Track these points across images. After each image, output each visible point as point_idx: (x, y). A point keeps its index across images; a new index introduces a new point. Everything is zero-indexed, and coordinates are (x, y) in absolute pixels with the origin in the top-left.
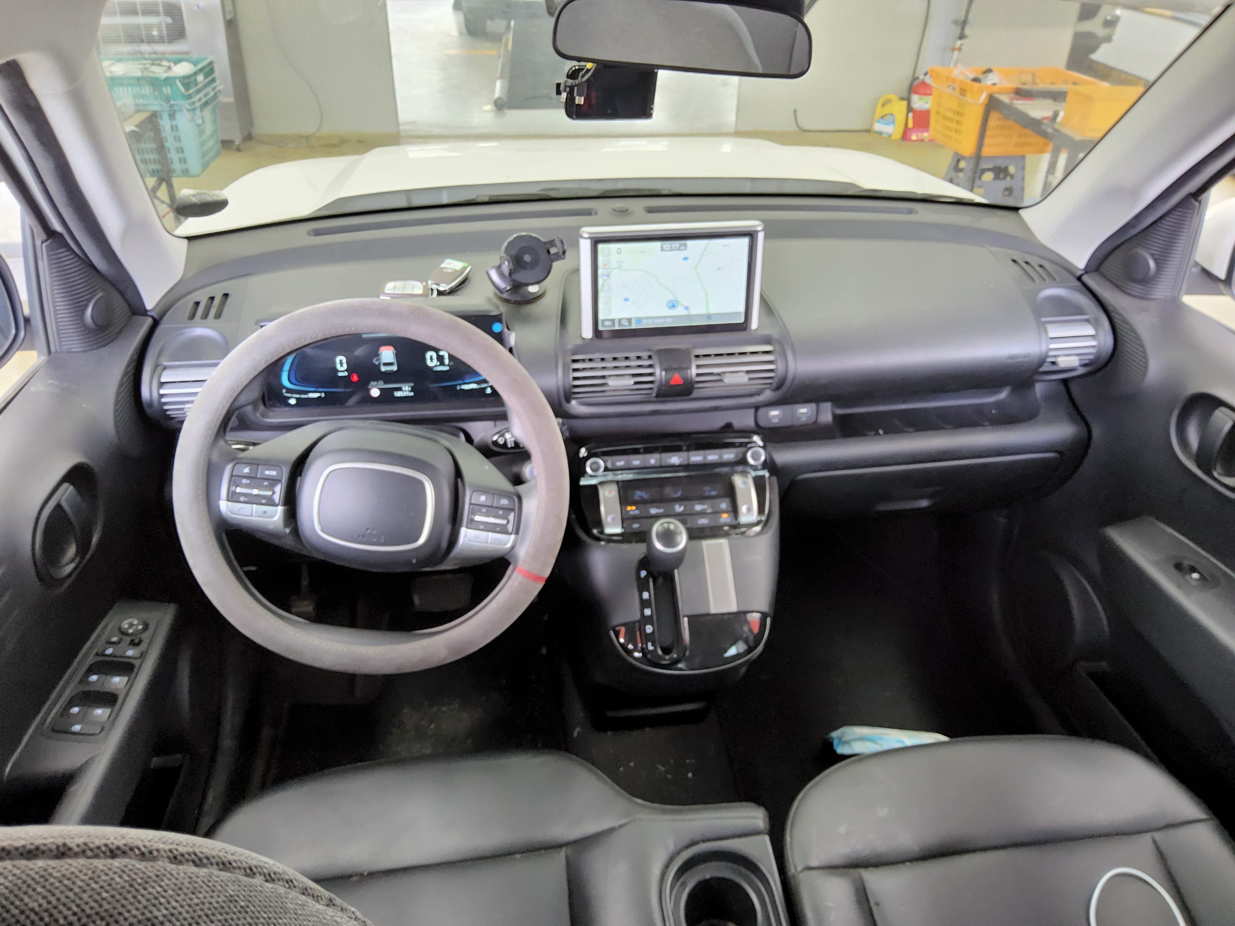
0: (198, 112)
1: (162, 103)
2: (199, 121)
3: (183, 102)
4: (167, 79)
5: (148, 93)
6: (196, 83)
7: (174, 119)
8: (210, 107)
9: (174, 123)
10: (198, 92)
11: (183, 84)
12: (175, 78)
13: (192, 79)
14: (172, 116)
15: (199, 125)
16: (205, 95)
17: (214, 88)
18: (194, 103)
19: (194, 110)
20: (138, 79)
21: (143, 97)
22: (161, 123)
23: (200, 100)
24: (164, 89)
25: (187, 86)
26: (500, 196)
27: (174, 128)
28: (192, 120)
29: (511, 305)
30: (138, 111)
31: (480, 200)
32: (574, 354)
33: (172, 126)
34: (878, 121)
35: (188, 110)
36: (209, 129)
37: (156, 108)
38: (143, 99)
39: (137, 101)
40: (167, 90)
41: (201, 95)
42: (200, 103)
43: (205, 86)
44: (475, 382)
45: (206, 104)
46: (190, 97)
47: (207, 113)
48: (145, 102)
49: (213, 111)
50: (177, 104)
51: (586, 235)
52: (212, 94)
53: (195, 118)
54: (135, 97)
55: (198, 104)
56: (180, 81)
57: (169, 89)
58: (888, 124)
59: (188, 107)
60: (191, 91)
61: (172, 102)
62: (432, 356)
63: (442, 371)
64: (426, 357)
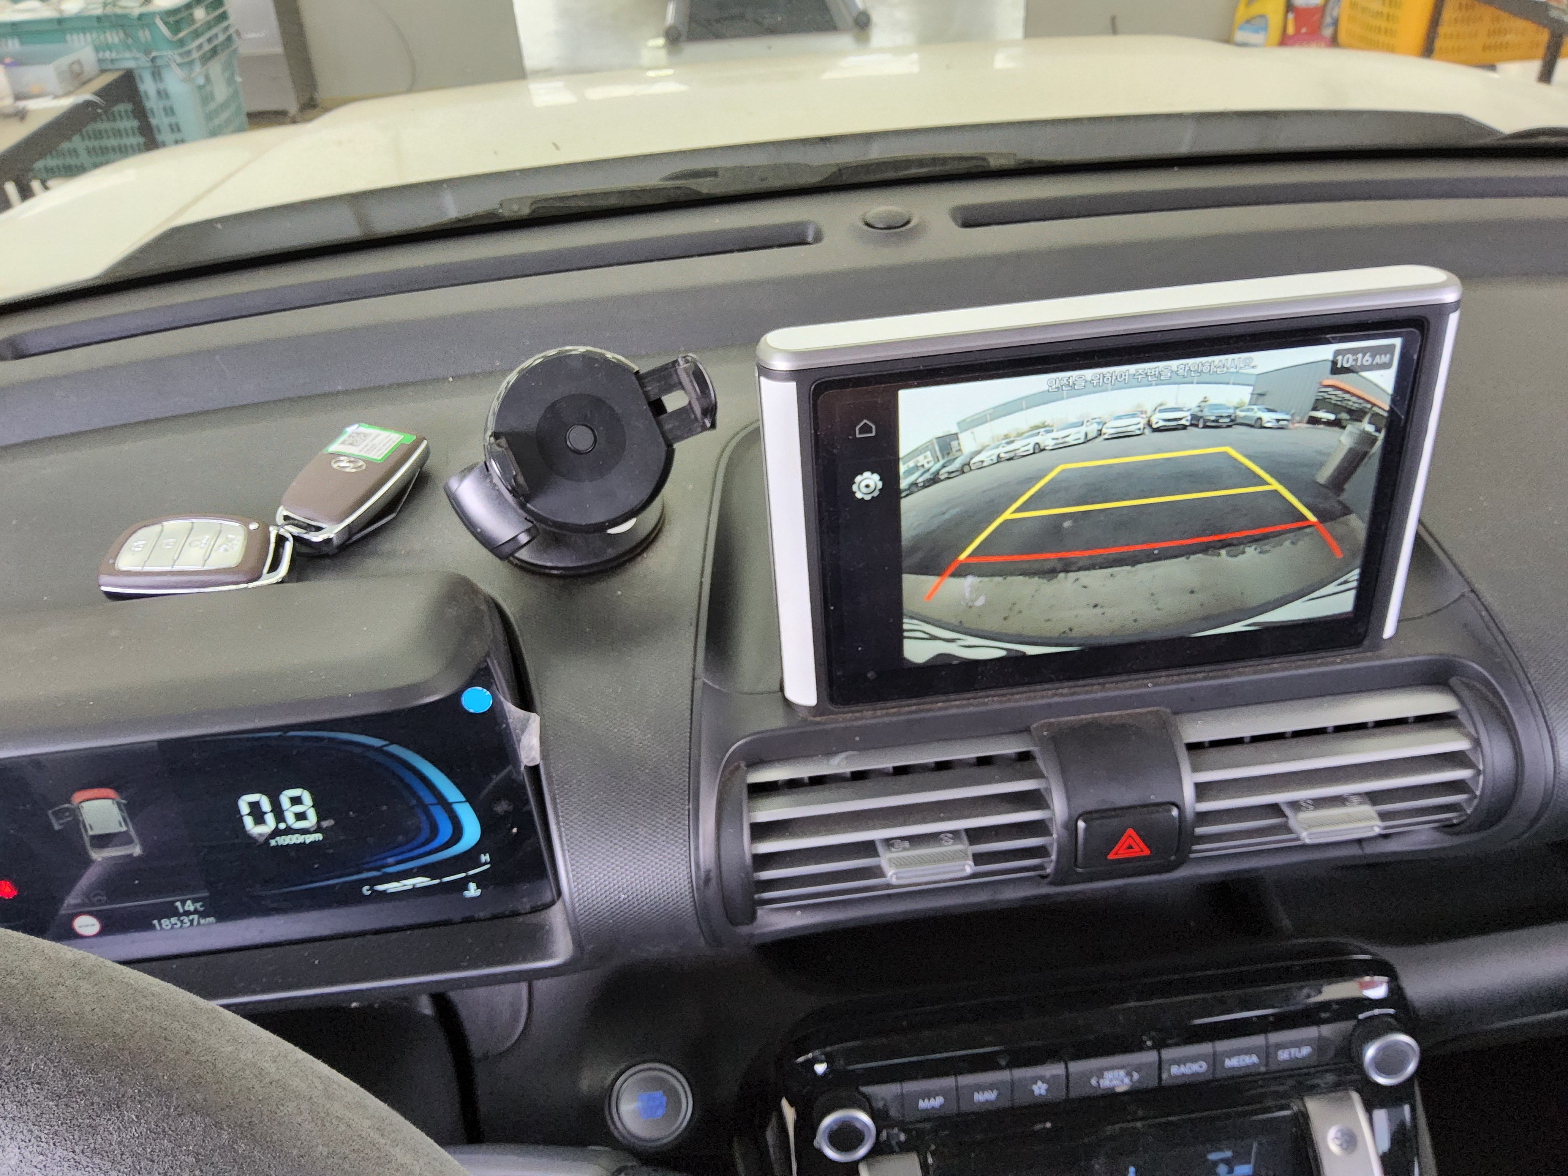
0: (198, 68)
1: (138, 55)
2: (201, 81)
3: (170, 53)
4: (141, 17)
5: (116, 40)
6: (191, 20)
7: (161, 80)
8: (222, 57)
9: (161, 86)
10: (197, 34)
11: (166, 23)
12: (154, 14)
13: (184, 14)
14: (157, 74)
15: (200, 88)
16: (210, 40)
17: (226, 29)
18: (189, 53)
19: (191, 63)
20: (99, 19)
21: (109, 47)
22: (142, 87)
23: (200, 47)
24: (141, 34)
25: (176, 27)
26: (561, 198)
27: (162, 94)
28: (189, 79)
29: (541, 584)
30: (103, 71)
31: (508, 212)
32: (757, 762)
33: (159, 92)
34: (1241, 28)
35: (179, 65)
36: (221, 92)
37: (130, 64)
38: (111, 51)
39: (101, 55)
40: (144, 35)
41: (202, 40)
42: (201, 53)
43: (209, 26)
44: (423, 871)
45: (214, 52)
46: (181, 43)
47: (216, 67)
48: (114, 55)
49: (228, 66)
50: (161, 57)
51: (781, 364)
52: (222, 38)
53: (193, 76)
54: (97, 49)
55: (196, 55)
56: (161, 19)
57: (147, 32)
58: (1256, 31)
59: (179, 60)
60: (181, 35)
61: (154, 54)
62: (255, 808)
63: (303, 844)
64: (237, 810)
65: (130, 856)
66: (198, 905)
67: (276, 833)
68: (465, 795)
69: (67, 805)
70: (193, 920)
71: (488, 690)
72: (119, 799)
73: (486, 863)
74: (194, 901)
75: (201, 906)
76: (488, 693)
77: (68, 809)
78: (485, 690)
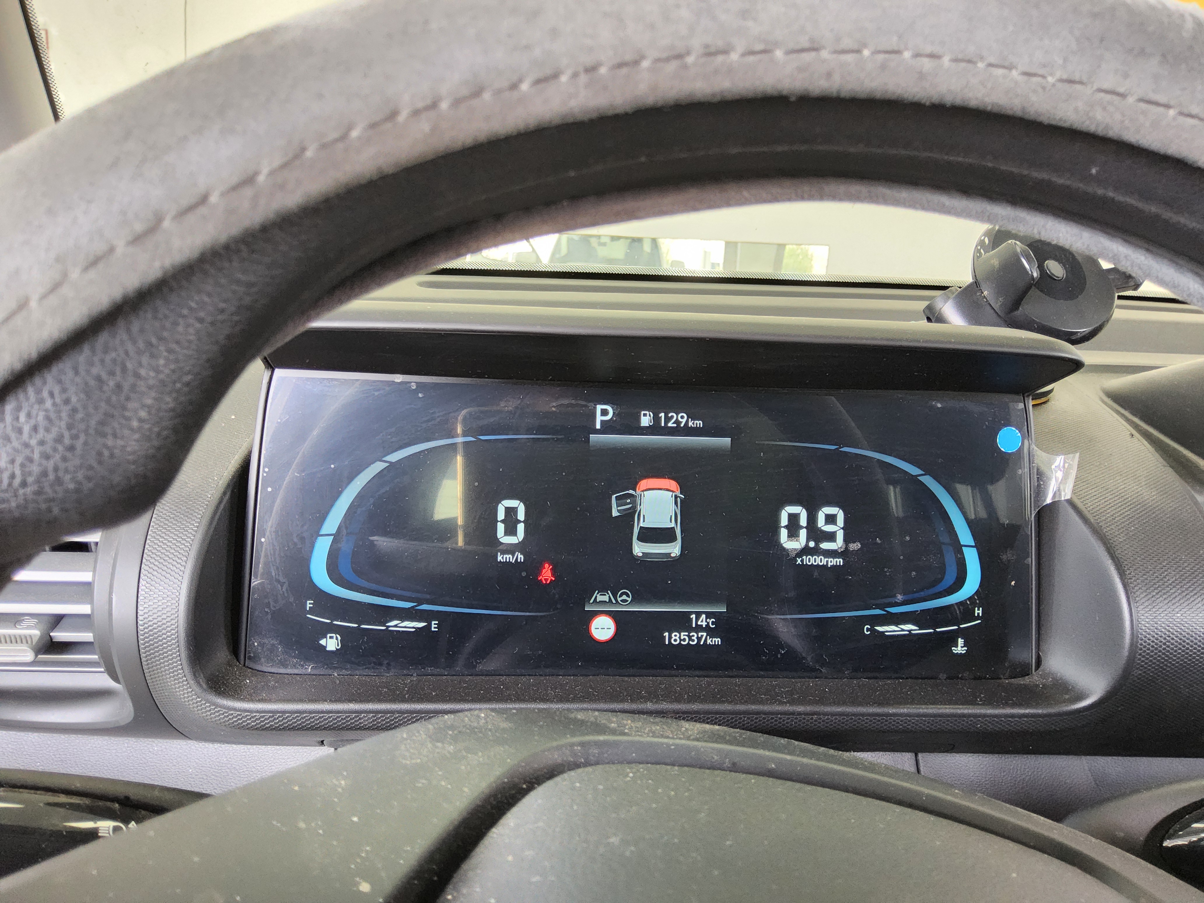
62: (794, 518)
63: (825, 567)
64: (777, 520)
65: (668, 555)
66: (710, 621)
67: (806, 551)
68: (975, 539)
69: (631, 492)
70: (702, 636)
71: (1020, 432)
72: (678, 493)
73: (978, 618)
74: (709, 615)
75: (713, 623)
76: (1019, 434)
77: (631, 496)
78: (1017, 431)
